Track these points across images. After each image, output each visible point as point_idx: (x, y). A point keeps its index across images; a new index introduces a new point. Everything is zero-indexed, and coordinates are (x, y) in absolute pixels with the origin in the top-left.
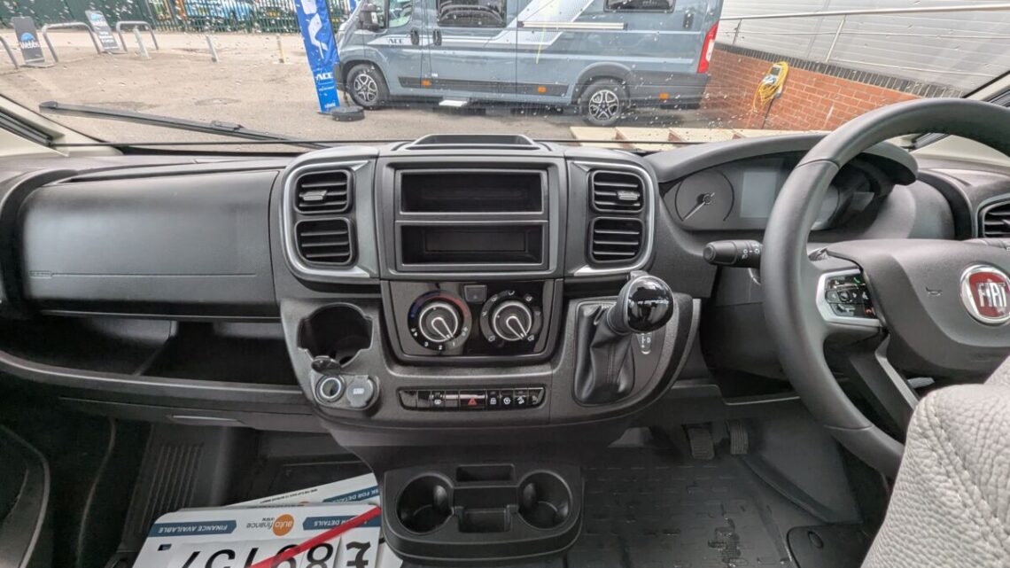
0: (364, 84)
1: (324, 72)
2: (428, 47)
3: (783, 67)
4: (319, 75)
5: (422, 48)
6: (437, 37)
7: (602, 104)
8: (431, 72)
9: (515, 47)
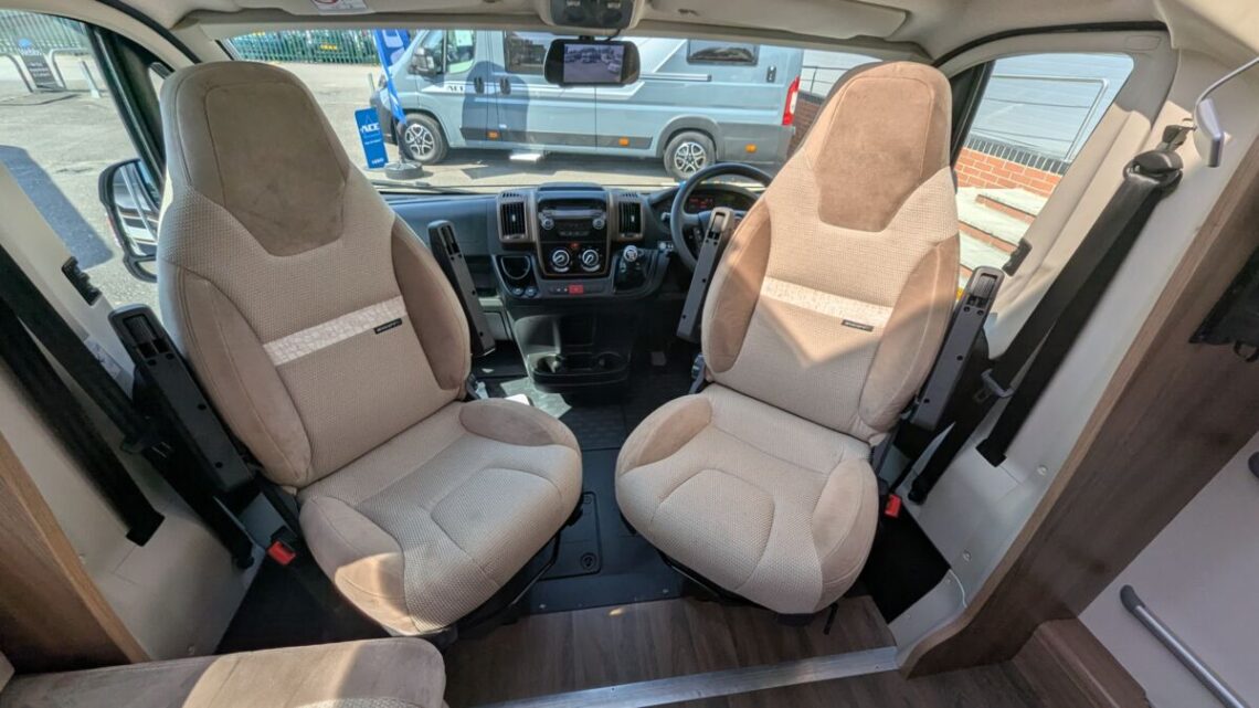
0: (418, 135)
1: (369, 123)
2: (495, 95)
4: (364, 127)
5: (488, 96)
6: (505, 85)
7: (688, 156)
8: (499, 123)
9: (593, 97)
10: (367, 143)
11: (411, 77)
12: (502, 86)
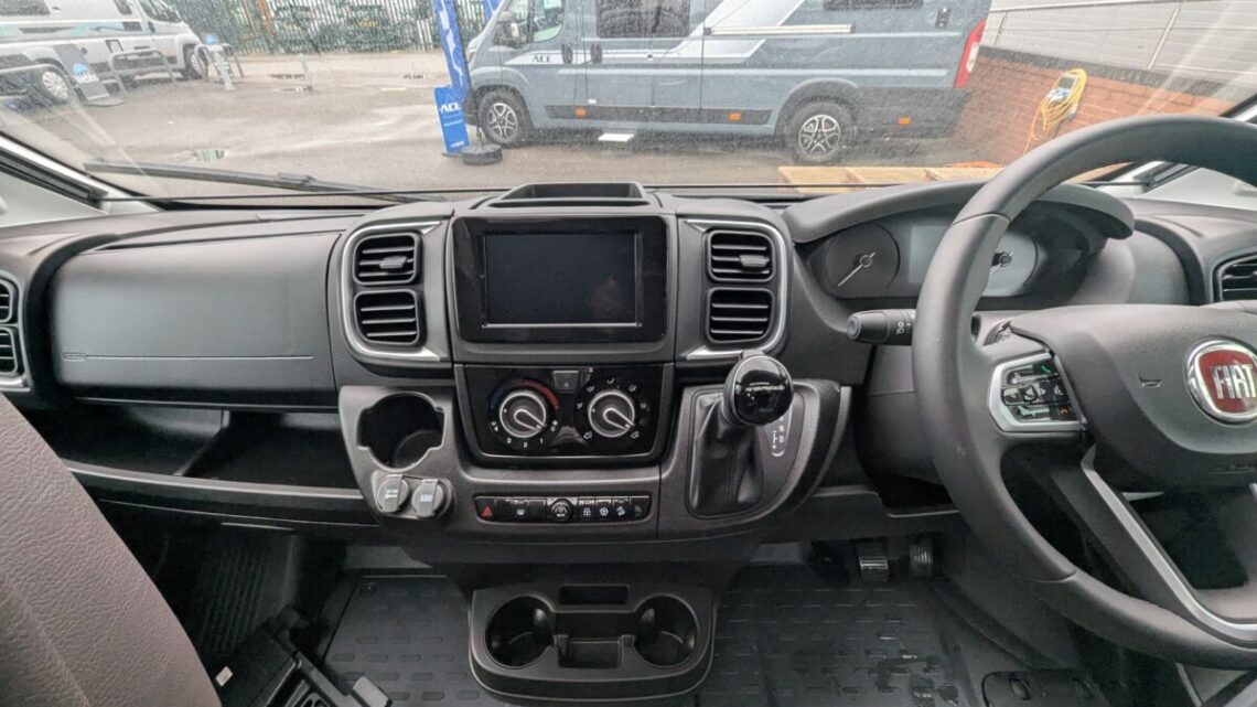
0: (500, 115)
1: (450, 101)
2: (585, 65)
3: (1080, 76)
4: (444, 106)
5: (577, 66)
6: (597, 52)
7: (817, 133)
8: (587, 98)
9: (700, 62)
10: (446, 125)
11: (496, 49)
12: (592, 54)
